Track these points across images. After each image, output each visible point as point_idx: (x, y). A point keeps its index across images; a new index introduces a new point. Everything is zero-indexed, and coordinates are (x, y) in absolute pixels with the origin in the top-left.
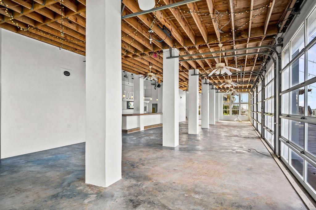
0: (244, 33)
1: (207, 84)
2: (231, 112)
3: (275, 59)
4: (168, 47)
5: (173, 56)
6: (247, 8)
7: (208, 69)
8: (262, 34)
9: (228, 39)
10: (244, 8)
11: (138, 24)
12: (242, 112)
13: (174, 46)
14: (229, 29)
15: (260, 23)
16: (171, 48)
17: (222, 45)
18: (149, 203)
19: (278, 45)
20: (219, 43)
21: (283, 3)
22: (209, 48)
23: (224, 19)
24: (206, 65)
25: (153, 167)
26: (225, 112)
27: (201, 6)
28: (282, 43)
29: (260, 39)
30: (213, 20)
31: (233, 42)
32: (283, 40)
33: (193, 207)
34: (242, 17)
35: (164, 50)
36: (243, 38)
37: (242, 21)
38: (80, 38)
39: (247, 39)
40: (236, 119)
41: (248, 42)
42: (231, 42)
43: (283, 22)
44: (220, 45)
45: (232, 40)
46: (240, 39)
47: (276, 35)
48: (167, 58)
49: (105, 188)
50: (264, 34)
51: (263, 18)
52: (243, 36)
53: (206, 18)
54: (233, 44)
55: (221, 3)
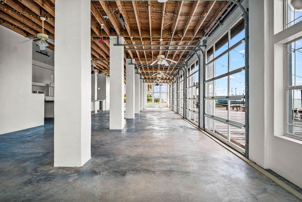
0: (180, 33)
1: (138, 73)
2: (153, 101)
3: (199, 56)
4: (116, 34)
5: (120, 43)
6: (187, 13)
7: (143, 60)
8: (193, 35)
9: (168, 36)
10: (185, 13)
11: (94, 8)
12: (162, 100)
13: (122, 34)
14: (169, 28)
15: (192, 27)
16: (119, 36)
17: (162, 40)
18: (133, 170)
19: (203, 46)
20: (160, 38)
21: (211, 15)
22: (151, 41)
23: (168, 18)
24: (142, 56)
25: (114, 146)
26: (148, 100)
27: (155, 4)
28: (205, 44)
29: (190, 39)
30: (163, 18)
31: (171, 38)
32: (206, 42)
33: (169, 167)
34: (182, 19)
35: (111, 37)
36: (179, 36)
37: (181, 23)
38: (19, 9)
39: (182, 38)
40: (158, 106)
41: (181, 41)
42: (169, 39)
43: (208, 29)
44: (161, 40)
45: (171, 37)
46: (176, 37)
47: (201, 38)
48: (115, 45)
49: (81, 167)
50: (194, 36)
51: (195, 23)
52: (179, 35)
53: (156, 15)
54: (170, 40)
55: (170, 5)
